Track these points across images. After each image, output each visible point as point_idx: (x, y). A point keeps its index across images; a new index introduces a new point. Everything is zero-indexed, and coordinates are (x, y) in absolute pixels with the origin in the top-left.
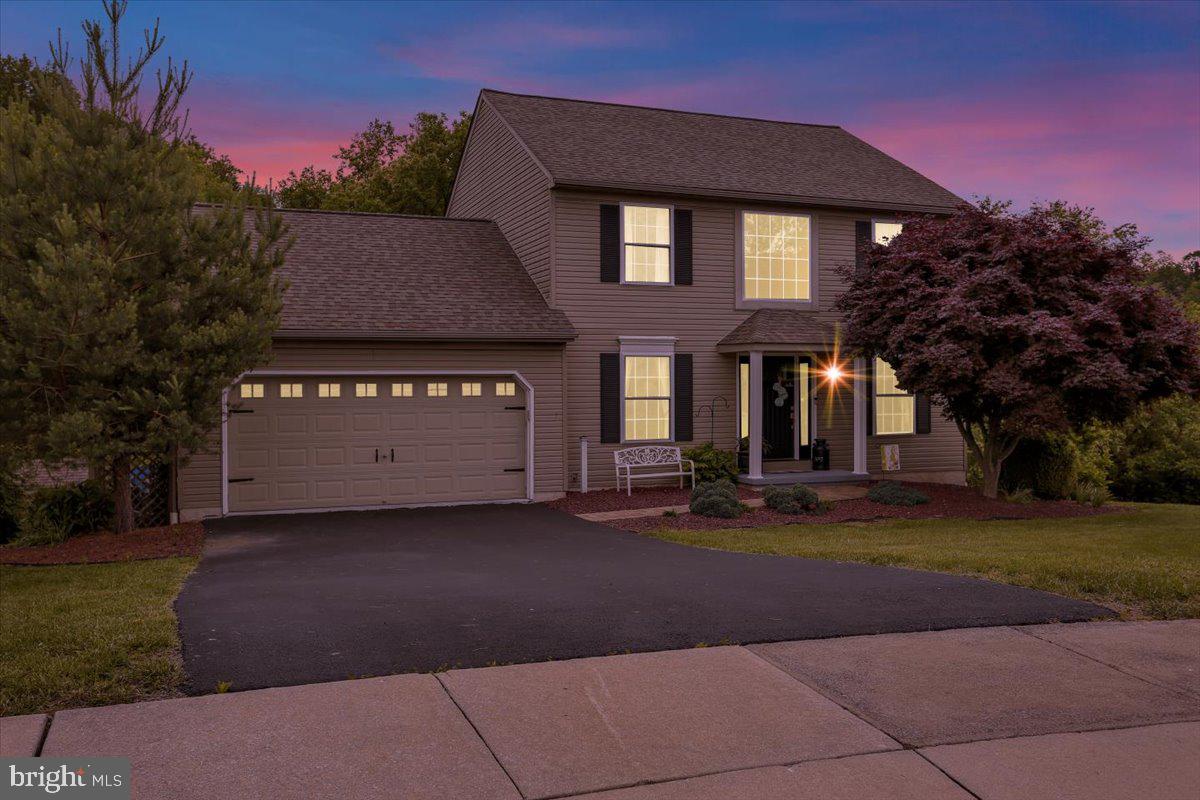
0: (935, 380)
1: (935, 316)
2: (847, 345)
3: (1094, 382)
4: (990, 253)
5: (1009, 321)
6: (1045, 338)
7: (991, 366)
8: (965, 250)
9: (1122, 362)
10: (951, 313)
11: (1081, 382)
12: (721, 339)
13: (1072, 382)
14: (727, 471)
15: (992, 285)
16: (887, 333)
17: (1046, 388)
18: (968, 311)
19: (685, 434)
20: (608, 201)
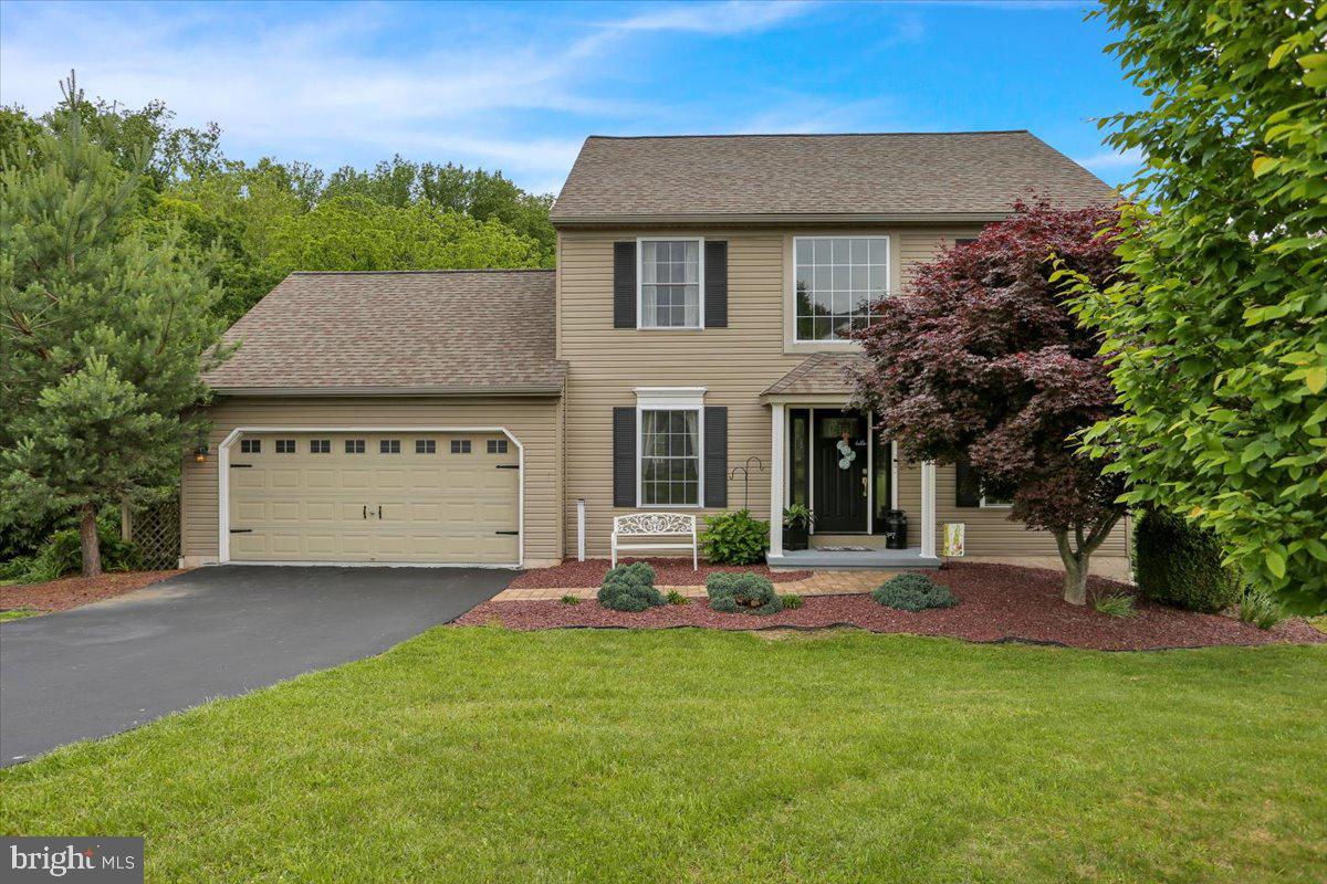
12: (764, 389)
19: (717, 497)
20: (624, 238)
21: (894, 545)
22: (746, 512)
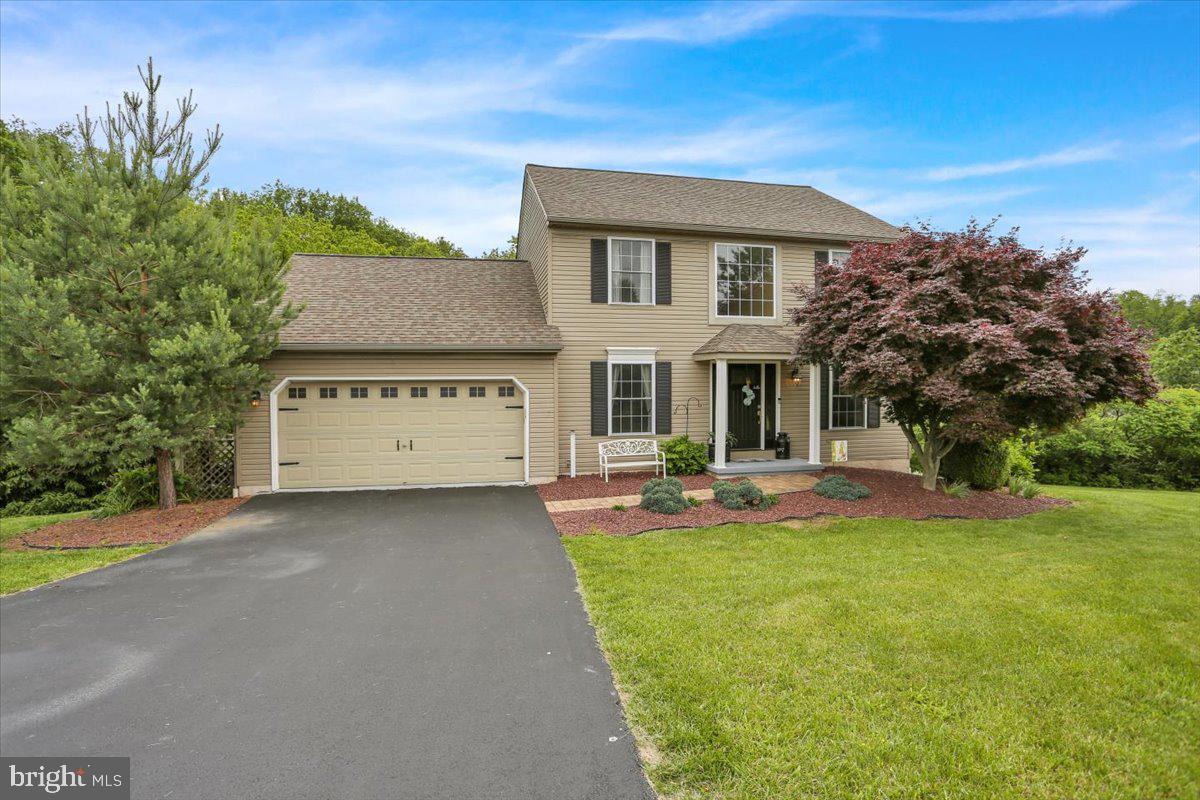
0: (875, 386)
1: (876, 326)
2: (798, 353)
3: (1039, 390)
4: (931, 267)
5: (950, 329)
6: (986, 346)
7: (931, 372)
8: (906, 266)
9: (1069, 369)
10: (891, 322)
11: (1024, 389)
12: (696, 349)
13: (1015, 389)
14: (696, 460)
15: (931, 295)
16: (831, 343)
17: (985, 394)
18: (908, 320)
19: (664, 428)
20: (598, 236)
21: (782, 456)
22: (687, 436)
